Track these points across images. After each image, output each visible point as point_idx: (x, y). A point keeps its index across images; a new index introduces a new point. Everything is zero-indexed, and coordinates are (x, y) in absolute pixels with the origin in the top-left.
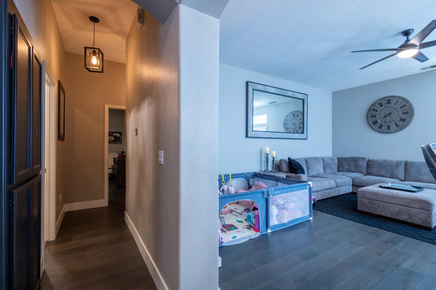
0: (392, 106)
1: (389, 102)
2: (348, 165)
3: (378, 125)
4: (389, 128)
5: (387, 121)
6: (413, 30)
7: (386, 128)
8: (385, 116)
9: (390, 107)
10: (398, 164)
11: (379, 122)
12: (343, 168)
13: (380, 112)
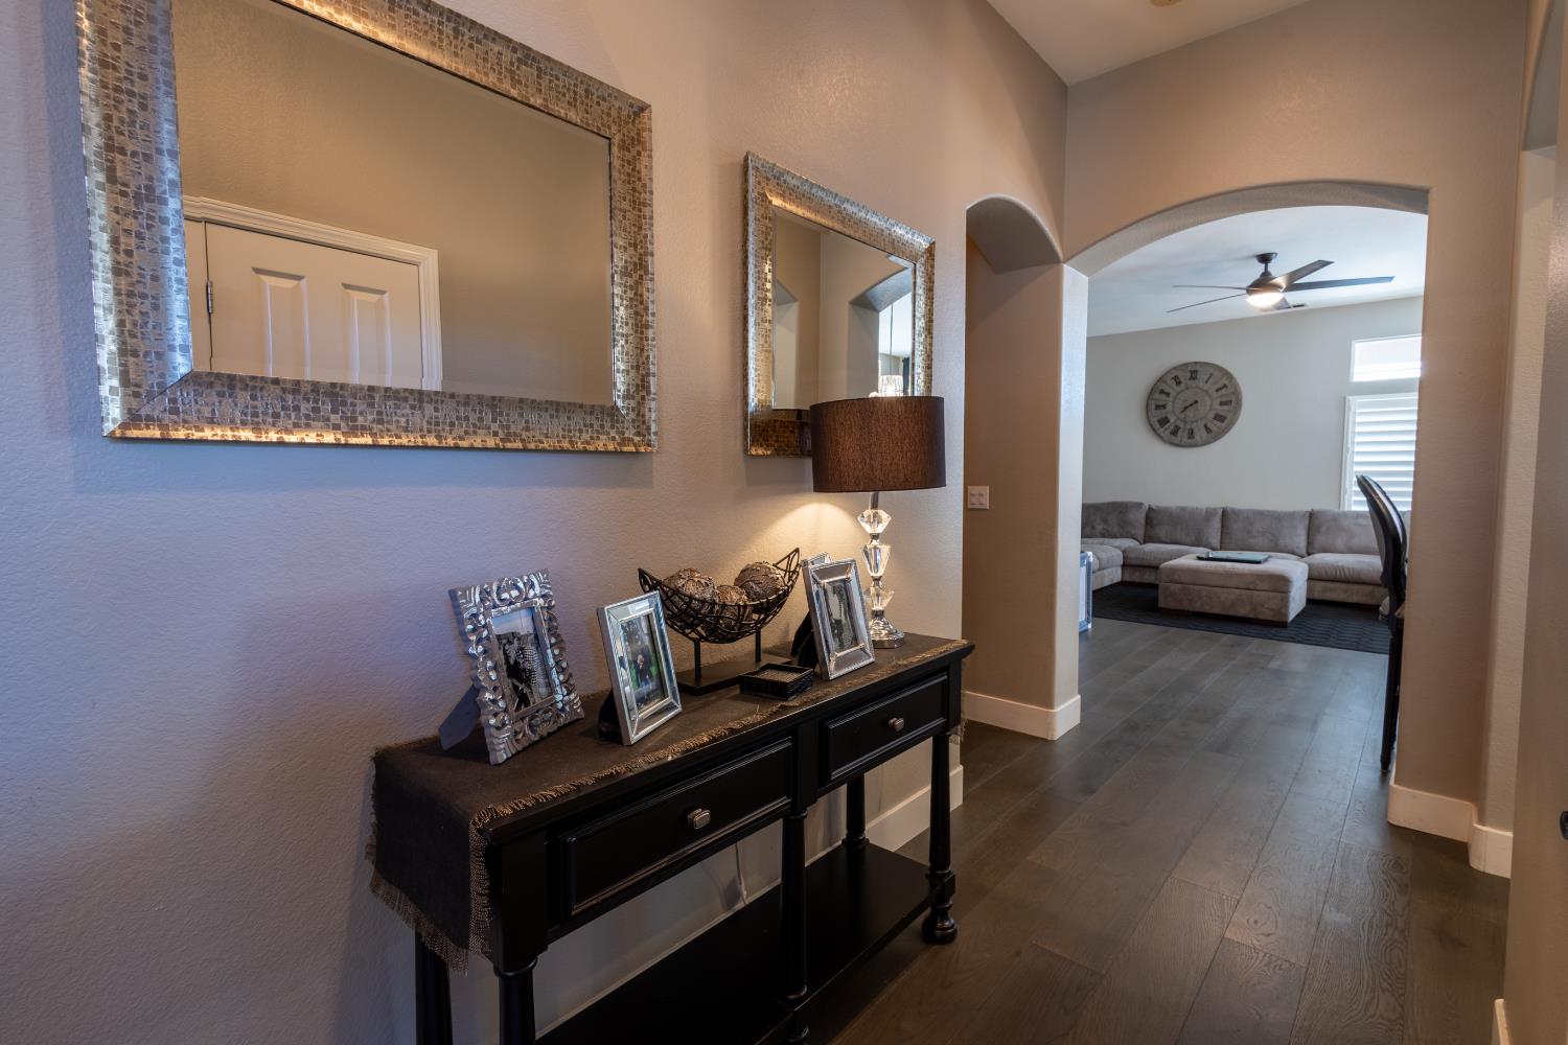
0: (1201, 384)
1: (1194, 375)
2: (1105, 521)
3: (1170, 427)
4: (1191, 434)
5: (1188, 419)
6: (1276, 254)
7: (1186, 435)
8: (1186, 408)
9: (1197, 387)
10: (1209, 514)
11: (1172, 421)
12: (1093, 528)
13: (1175, 398)
